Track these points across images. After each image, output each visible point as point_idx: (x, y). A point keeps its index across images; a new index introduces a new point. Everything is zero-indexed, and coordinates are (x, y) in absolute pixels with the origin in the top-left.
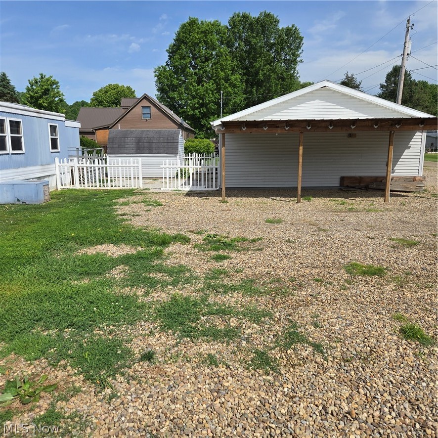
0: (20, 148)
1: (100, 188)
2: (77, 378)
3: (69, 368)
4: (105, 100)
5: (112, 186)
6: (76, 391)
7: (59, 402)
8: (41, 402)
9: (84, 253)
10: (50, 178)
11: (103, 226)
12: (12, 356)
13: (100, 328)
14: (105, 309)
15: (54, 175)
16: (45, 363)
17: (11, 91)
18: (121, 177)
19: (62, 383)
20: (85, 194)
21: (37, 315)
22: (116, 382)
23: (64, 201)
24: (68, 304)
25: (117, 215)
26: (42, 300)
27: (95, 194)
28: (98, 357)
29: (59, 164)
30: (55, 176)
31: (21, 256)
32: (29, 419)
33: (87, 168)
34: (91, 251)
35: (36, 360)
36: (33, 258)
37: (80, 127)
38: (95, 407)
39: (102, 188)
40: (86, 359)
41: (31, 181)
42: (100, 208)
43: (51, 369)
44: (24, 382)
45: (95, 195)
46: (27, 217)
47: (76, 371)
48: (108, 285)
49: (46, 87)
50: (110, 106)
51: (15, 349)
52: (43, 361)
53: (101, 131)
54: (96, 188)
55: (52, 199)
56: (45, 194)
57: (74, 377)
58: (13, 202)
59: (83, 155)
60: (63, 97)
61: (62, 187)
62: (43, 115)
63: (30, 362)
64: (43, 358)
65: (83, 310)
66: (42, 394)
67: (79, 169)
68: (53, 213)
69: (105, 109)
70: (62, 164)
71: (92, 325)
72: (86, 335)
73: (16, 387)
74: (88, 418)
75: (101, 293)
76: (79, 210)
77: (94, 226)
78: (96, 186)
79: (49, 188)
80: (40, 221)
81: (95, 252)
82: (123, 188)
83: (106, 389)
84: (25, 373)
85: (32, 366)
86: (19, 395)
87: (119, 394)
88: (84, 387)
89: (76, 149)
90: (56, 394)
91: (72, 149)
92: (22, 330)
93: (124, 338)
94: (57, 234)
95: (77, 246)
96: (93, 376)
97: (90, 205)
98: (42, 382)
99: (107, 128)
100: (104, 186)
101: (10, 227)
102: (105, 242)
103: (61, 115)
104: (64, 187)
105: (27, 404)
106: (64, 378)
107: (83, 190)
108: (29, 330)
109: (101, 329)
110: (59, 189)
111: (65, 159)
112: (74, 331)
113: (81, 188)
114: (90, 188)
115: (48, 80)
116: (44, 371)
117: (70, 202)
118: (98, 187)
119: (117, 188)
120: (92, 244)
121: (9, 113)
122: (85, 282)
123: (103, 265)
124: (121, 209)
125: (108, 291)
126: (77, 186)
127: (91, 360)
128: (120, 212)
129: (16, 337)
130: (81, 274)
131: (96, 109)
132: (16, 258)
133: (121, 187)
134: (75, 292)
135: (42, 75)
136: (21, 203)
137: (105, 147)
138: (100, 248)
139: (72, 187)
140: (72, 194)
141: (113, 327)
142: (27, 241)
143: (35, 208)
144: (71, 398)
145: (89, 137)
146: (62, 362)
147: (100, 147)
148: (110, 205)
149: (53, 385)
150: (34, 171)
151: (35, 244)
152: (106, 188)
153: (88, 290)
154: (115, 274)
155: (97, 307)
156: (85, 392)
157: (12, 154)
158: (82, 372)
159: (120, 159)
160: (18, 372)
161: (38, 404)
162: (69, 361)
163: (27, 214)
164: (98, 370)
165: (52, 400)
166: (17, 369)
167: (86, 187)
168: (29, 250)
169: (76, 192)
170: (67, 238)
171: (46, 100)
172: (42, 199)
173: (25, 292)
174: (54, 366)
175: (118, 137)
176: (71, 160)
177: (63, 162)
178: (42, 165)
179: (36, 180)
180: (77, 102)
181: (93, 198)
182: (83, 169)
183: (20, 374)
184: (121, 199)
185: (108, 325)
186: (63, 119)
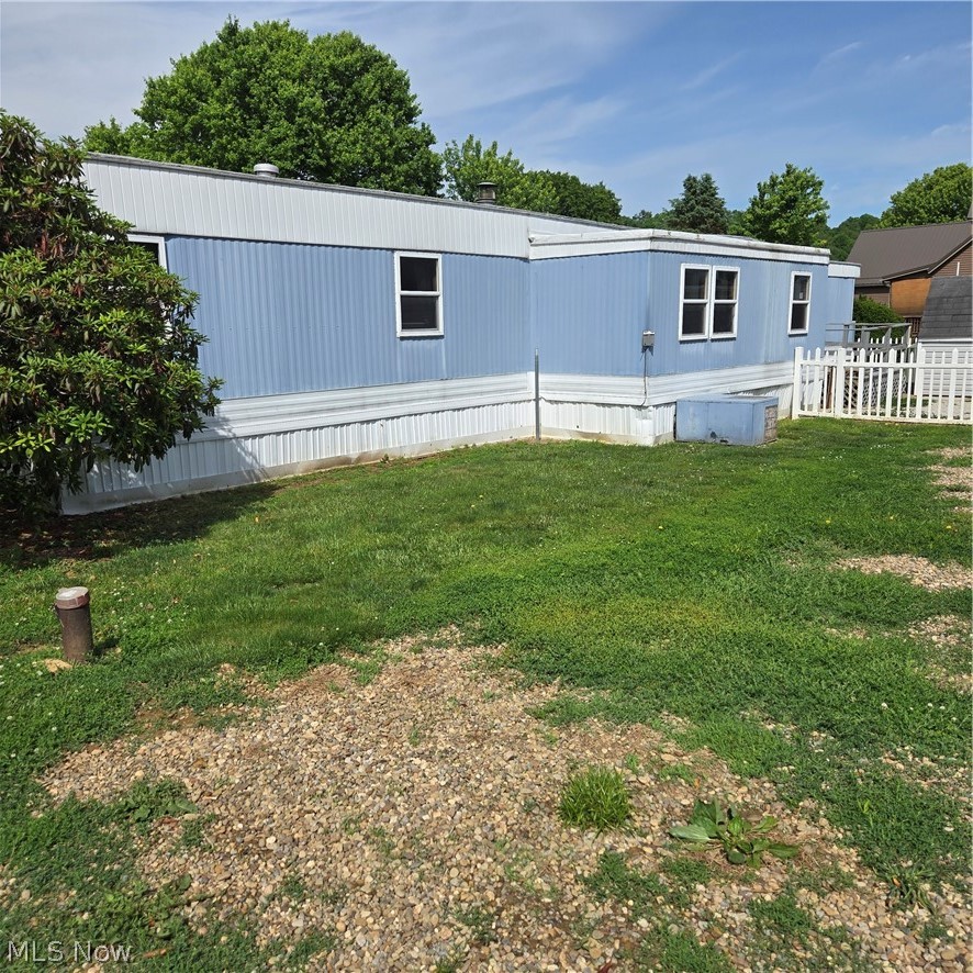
0: (729, 329)
1: (893, 419)
2: (842, 852)
3: (824, 822)
4: (923, 207)
5: (924, 416)
6: (843, 883)
7: (804, 890)
8: (764, 873)
9: (854, 569)
10: (780, 390)
11: (902, 511)
12: (704, 752)
13: (895, 753)
14: (910, 712)
15: (788, 385)
16: (770, 790)
17: (716, 211)
18: (952, 394)
19: (808, 849)
20: (855, 430)
21: (753, 683)
22: (942, 901)
23: (806, 444)
24: (818, 678)
25: (939, 489)
26: (761, 652)
27: (879, 432)
28: (893, 822)
29: (804, 362)
30: (790, 388)
31: (717, 550)
32: (741, 897)
33: (867, 370)
34: (872, 566)
35: (752, 777)
36: (742, 559)
37: (858, 275)
38: (888, 937)
39: (899, 418)
40: (863, 815)
41: (742, 397)
42: (894, 467)
43: (783, 809)
44: (731, 818)
45: (880, 435)
46: (729, 471)
47: (840, 836)
48: (916, 656)
49: (791, 193)
50: (933, 222)
51: (710, 741)
52: (767, 785)
53: (904, 282)
54: (882, 418)
55: (779, 436)
56: (767, 425)
57: (835, 847)
58: (702, 438)
59: (856, 340)
60: (826, 211)
61: (802, 413)
62: (783, 254)
63: (739, 778)
64: (767, 778)
65: (853, 699)
66: (767, 856)
67: (847, 373)
68: (783, 468)
69: (921, 229)
70: (809, 361)
71: (875, 740)
72: (862, 760)
73: (714, 821)
74: (873, 956)
75: (898, 672)
76: (840, 466)
77: (880, 507)
78: (882, 414)
79: (776, 413)
80: (756, 482)
81: (879, 571)
82: (956, 422)
83: (917, 907)
84: (730, 798)
85: (744, 789)
86: (720, 838)
87: (950, 933)
88: (860, 880)
89: (842, 327)
90: (797, 869)
91: (833, 327)
92: (722, 705)
93: (962, 798)
94: (791, 514)
95: (836, 549)
96: (882, 863)
97: (869, 457)
98: (765, 830)
99: (924, 274)
100: (903, 415)
101: (697, 489)
102: (907, 551)
103: (823, 250)
104: (806, 412)
105: (737, 864)
106: (813, 840)
107: (850, 423)
108: (736, 708)
109: (897, 757)
110: (795, 417)
111: (818, 350)
112: (834, 742)
113: (845, 416)
114: (869, 417)
115: (797, 178)
116: (768, 807)
117: (821, 448)
118: (888, 417)
119: (939, 421)
120: (873, 549)
121: (717, 255)
122: (856, 636)
123: (902, 605)
124: (949, 474)
125: (916, 670)
126: (838, 412)
127: (875, 821)
128: (946, 481)
129: (712, 717)
130: (847, 615)
131: (898, 232)
132: (709, 553)
133: (950, 420)
134: (835, 653)
135: (789, 167)
136: (718, 441)
137: (916, 321)
138: (892, 563)
139: (824, 413)
140: (825, 429)
141: (930, 763)
142: (729, 521)
143: (745, 454)
144: (831, 891)
145: (877, 299)
146: (806, 803)
147: (900, 321)
148: (919, 462)
149: (791, 846)
150: (751, 377)
151: (747, 531)
152: (908, 419)
153: (864, 655)
154: (933, 634)
155: (890, 703)
156: (862, 893)
157: (713, 340)
158: (854, 843)
159: (955, 350)
160: (717, 790)
161: (757, 873)
162: (824, 807)
163: (730, 464)
164: (893, 852)
165: (787, 877)
166: (716, 784)
167: (859, 415)
168: (734, 542)
169: (834, 426)
170: (815, 528)
171: (787, 222)
172: (760, 435)
173: (727, 627)
174: (791, 804)
175: (955, 294)
176: (831, 353)
177: (813, 358)
178: (767, 363)
179: (751, 395)
180: (850, 220)
181: (875, 441)
182: (856, 373)
183: (721, 795)
184: (948, 449)
185: (920, 754)
186: (825, 260)
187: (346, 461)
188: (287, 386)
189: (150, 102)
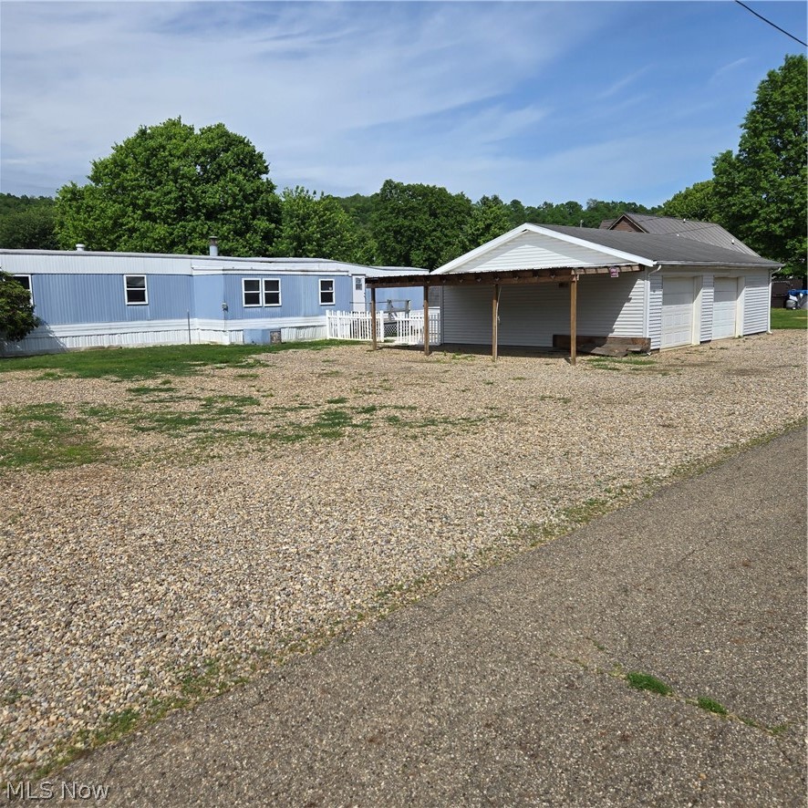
0: (276, 302)
29: (330, 316)
30: (323, 327)
56: (272, 338)
61: (332, 338)
70: (333, 316)
110: (328, 340)
157: (266, 307)
178: (305, 316)
187: (103, 348)
188: (77, 320)
189: (96, 172)
